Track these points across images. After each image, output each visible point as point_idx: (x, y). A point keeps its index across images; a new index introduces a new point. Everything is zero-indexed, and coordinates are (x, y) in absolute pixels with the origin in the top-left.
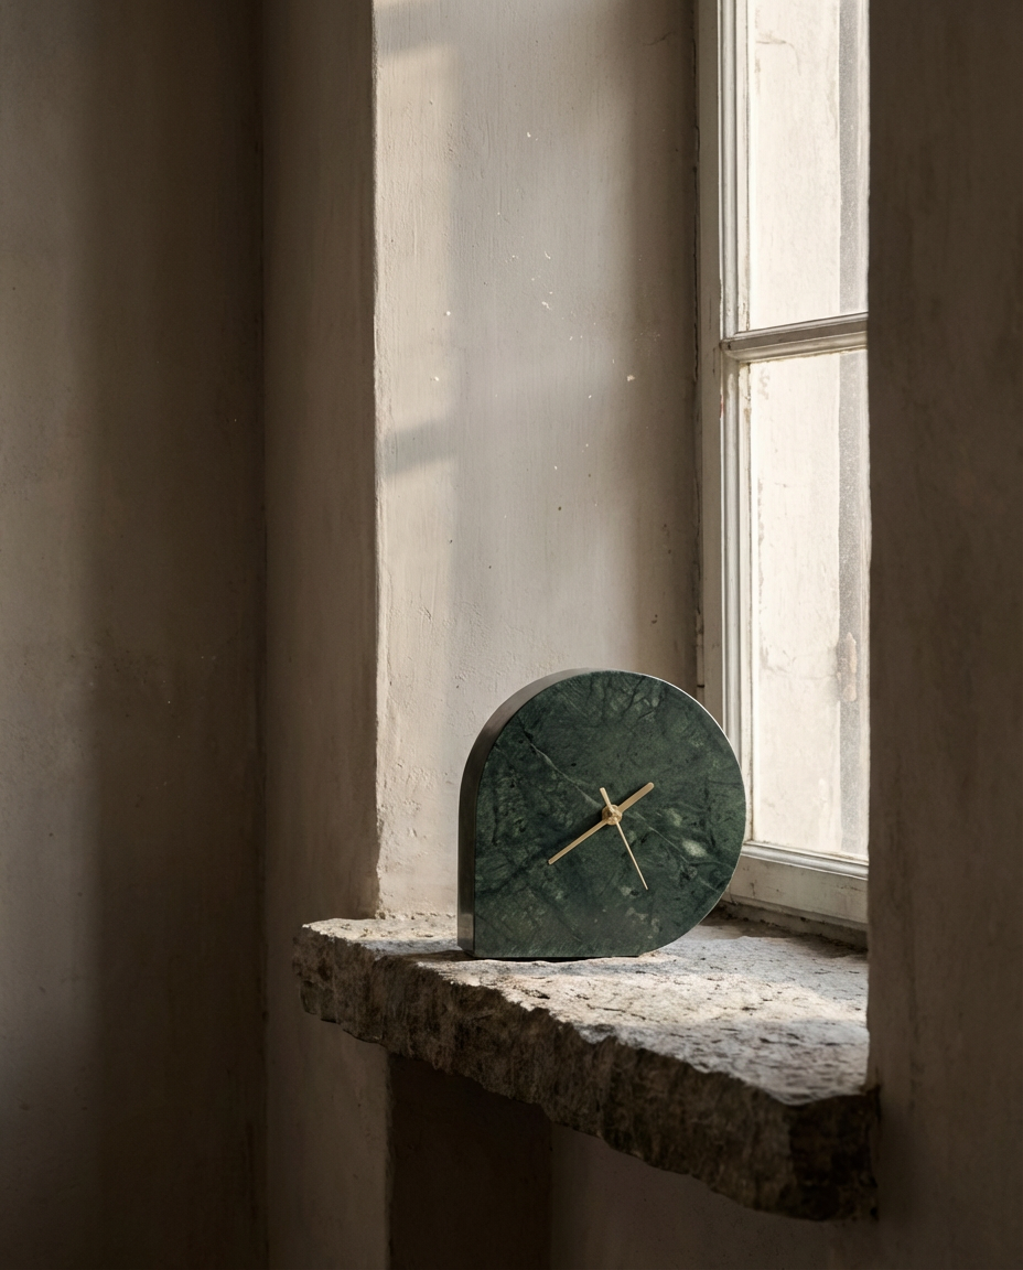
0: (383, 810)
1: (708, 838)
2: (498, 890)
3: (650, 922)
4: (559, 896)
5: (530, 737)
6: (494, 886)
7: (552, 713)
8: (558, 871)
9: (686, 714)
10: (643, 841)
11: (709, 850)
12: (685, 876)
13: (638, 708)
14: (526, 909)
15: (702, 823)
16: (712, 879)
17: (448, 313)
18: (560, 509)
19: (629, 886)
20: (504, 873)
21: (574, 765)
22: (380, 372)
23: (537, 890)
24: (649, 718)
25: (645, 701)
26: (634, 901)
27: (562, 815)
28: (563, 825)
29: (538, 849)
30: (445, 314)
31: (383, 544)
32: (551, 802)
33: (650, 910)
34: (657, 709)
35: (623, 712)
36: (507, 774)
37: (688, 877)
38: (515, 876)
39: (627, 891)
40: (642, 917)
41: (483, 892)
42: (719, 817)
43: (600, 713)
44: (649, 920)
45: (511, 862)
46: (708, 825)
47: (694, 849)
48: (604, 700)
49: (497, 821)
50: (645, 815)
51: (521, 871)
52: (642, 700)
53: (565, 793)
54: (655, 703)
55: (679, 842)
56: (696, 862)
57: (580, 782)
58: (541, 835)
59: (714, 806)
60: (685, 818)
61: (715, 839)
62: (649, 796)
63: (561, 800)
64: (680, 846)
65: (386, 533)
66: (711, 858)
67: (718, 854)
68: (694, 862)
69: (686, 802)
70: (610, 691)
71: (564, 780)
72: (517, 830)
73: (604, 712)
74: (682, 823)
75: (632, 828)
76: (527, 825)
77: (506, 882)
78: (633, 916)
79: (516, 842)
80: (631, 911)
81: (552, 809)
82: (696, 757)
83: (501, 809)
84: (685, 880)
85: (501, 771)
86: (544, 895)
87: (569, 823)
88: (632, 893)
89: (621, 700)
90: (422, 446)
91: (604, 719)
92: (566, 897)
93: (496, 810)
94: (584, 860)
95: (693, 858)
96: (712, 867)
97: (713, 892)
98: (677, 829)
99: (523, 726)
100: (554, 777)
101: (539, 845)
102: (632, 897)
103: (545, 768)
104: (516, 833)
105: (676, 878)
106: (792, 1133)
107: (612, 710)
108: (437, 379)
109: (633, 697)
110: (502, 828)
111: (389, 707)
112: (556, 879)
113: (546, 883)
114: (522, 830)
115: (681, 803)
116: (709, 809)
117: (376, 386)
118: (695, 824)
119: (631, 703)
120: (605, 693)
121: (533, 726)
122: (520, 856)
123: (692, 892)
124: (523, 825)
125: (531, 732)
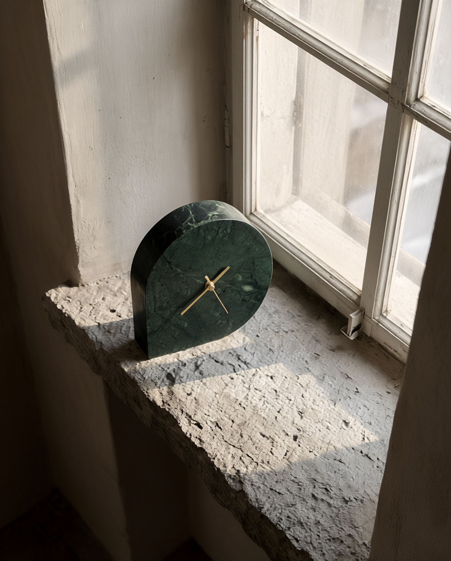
0: (78, 242)
1: (254, 283)
4: (186, 325)
5: (169, 263)
6: (156, 329)
9: (244, 231)
10: (224, 291)
11: (255, 287)
12: (244, 300)
13: (221, 235)
14: (171, 334)
15: (252, 277)
16: (256, 298)
19: (218, 312)
20: (159, 323)
21: (191, 268)
23: (176, 325)
24: (226, 238)
25: (224, 231)
27: (186, 291)
28: (186, 295)
29: (175, 309)
32: (180, 287)
33: (228, 319)
34: (229, 234)
35: (213, 240)
36: (159, 281)
38: (165, 323)
39: (217, 314)
40: (225, 322)
41: (151, 333)
42: (259, 272)
43: (202, 243)
44: (228, 322)
45: (163, 317)
46: (254, 277)
47: (248, 288)
48: (204, 236)
49: (155, 302)
50: (226, 281)
51: (167, 321)
52: (222, 231)
53: (187, 281)
54: (229, 231)
55: (241, 287)
56: (249, 293)
57: (194, 275)
58: (176, 303)
59: (257, 268)
60: (243, 276)
61: (257, 281)
62: (227, 272)
63: (186, 285)
64: (241, 289)
66: (256, 290)
67: (259, 288)
68: (247, 294)
69: (244, 269)
70: (207, 231)
71: (186, 276)
72: (166, 303)
73: (204, 241)
74: (242, 279)
75: (219, 287)
76: (169, 301)
77: (161, 326)
78: (221, 323)
79: (165, 309)
80: (220, 321)
81: (181, 290)
82: (249, 249)
83: (157, 296)
84: (244, 302)
85: (156, 280)
86: (179, 326)
87: (189, 293)
88: (220, 314)
89: (213, 233)
91: (204, 244)
92: (189, 325)
93: (155, 298)
95: (247, 292)
96: (256, 294)
97: (257, 304)
98: (240, 282)
99: (166, 258)
100: (182, 276)
102: (220, 316)
103: (177, 274)
104: (165, 305)
105: (240, 302)
107: (208, 239)
109: (218, 231)
110: (158, 304)
111: (77, 197)
113: (179, 321)
114: (168, 303)
115: (242, 270)
116: (255, 270)
118: (248, 278)
119: (217, 234)
120: (205, 234)
121: (170, 258)
122: (167, 314)
123: (247, 306)
124: (168, 301)
125: (170, 260)
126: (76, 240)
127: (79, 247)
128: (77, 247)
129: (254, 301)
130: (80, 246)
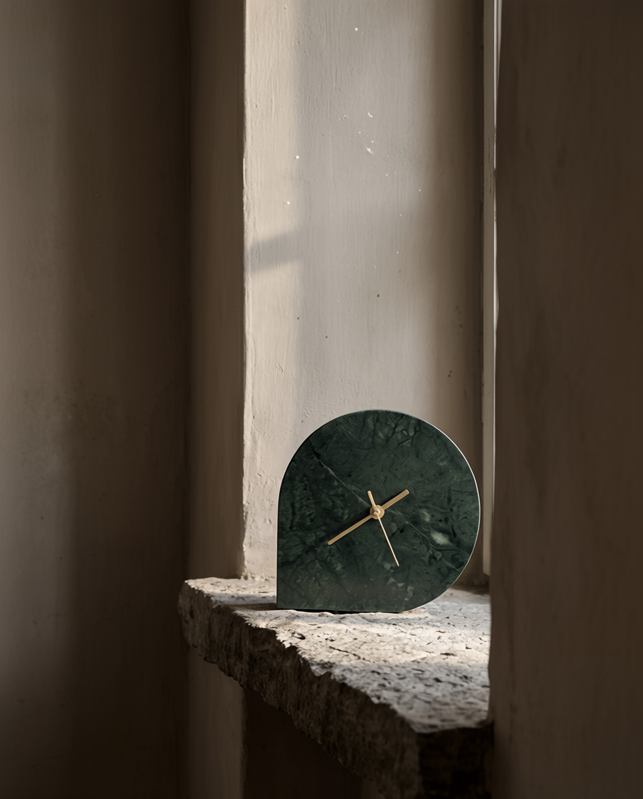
0: (247, 504)
1: (451, 532)
2: (294, 562)
3: (406, 589)
4: (339, 568)
5: (318, 456)
6: (291, 559)
7: (334, 439)
8: (339, 550)
9: (435, 441)
10: (402, 531)
11: (451, 540)
12: (433, 557)
13: (399, 436)
14: (315, 576)
15: (446, 520)
16: (453, 560)
17: (298, 157)
18: (378, 296)
19: (389, 563)
20: (298, 550)
21: (350, 476)
22: (247, 198)
23: (324, 562)
24: (407, 444)
25: (405, 432)
26: (394, 573)
27: (341, 511)
28: (342, 518)
30: (295, 158)
31: (249, 320)
32: (333, 501)
33: (407, 581)
34: (412, 438)
35: (388, 440)
36: (301, 481)
37: (435, 558)
38: (307, 553)
39: (388, 566)
40: (400, 585)
41: (283, 564)
42: (458, 516)
43: (370, 440)
44: (405, 587)
45: (304, 543)
46: (450, 522)
47: (440, 539)
48: (374, 430)
49: (294, 514)
50: (403, 513)
51: (311, 549)
52: (401, 431)
53: (343, 495)
54: (412, 434)
55: (428, 533)
57: (354, 488)
58: (325, 524)
59: (455, 508)
60: (433, 516)
61: (456, 531)
62: (406, 499)
63: (341, 500)
64: (429, 536)
65: (251, 313)
66: (453, 546)
67: (458, 543)
68: (439, 548)
69: (434, 504)
70: (378, 424)
71: (342, 486)
72: (309, 520)
73: (373, 438)
74: (431, 520)
75: (393, 521)
76: (315, 518)
77: (299, 556)
78: (394, 584)
79: (309, 529)
80: (392, 580)
81: (334, 506)
82: (442, 473)
83: (297, 505)
84: (433, 560)
85: (297, 478)
86: (328, 566)
87: (346, 517)
88: (392, 567)
89: (386, 430)
90: (277, 251)
91: (373, 443)
92: (343, 568)
93: (293, 506)
94: (357, 543)
95: (438, 545)
96: (454, 552)
97: (454, 570)
98: (427, 524)
99: (313, 448)
100: (336, 484)
101: (325, 531)
103: (329, 478)
104: (307, 524)
105: (426, 559)
106: (422, 755)
107: (380, 437)
108: (288, 203)
109: (395, 428)
110: (297, 520)
111: (253, 434)
112: (337, 556)
113: (330, 558)
114: (312, 520)
115: (431, 505)
116: (452, 510)
117: (244, 208)
118: (441, 521)
119: (394, 433)
120: (375, 426)
121: (320, 448)
122: (311, 539)
123: (439, 569)
124: (312, 517)
125: (319, 451)
126: (244, 502)
127: (247, 513)
128: (244, 514)
129: (450, 565)
130: (249, 512)
